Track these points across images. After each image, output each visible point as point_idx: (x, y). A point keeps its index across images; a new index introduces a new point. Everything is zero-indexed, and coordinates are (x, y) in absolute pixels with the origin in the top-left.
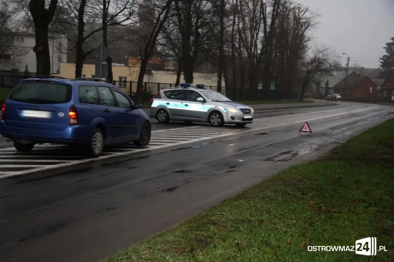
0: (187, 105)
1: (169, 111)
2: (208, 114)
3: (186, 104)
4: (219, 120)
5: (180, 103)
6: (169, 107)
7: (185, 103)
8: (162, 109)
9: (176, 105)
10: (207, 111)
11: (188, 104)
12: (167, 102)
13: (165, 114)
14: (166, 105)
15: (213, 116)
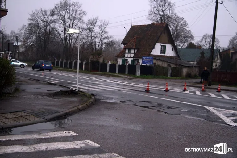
4: (23, 66)
10: (20, 64)
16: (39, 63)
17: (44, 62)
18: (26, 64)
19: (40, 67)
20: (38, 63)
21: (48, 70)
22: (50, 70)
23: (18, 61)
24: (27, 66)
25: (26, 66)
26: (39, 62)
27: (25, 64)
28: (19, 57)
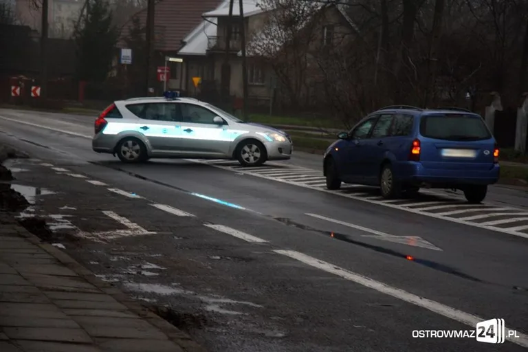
0: (189, 131)
1: (147, 141)
2: (235, 146)
3: (186, 128)
4: (258, 155)
5: (173, 127)
6: (147, 133)
7: (185, 126)
8: (130, 139)
9: (165, 131)
10: (233, 140)
11: (191, 128)
12: (143, 125)
13: (137, 147)
14: (142, 131)
15: (246, 148)
16: (382, 131)
17: (425, 118)
18: (280, 138)
19: (387, 162)
20: (370, 135)
21: (460, 196)
22: (475, 195)
23: (221, 115)
24: (282, 153)
25: (280, 149)
26: (376, 121)
27: (272, 138)
28: (246, 86)
